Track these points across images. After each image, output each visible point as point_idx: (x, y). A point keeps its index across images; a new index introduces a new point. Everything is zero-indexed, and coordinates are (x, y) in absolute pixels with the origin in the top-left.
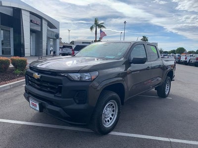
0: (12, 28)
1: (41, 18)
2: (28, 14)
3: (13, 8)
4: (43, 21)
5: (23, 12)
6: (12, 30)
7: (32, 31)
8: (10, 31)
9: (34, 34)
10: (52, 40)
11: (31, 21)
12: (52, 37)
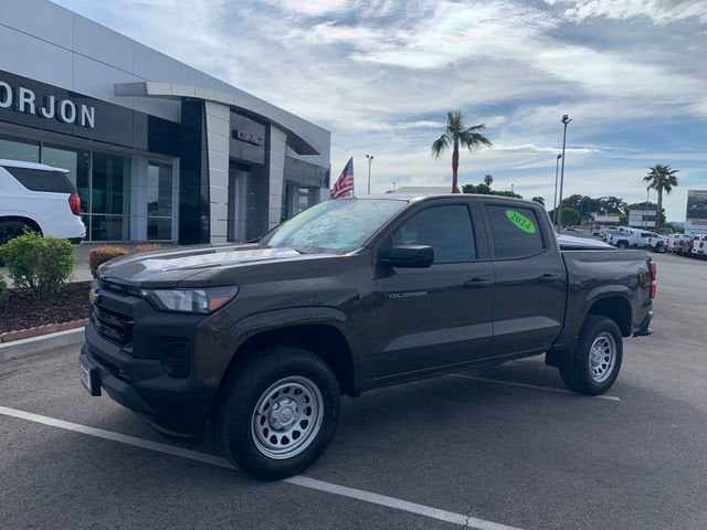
0: (178, 159)
1: (266, 123)
2: (226, 114)
3: (183, 98)
4: (273, 131)
5: (209, 109)
6: (176, 163)
7: (236, 165)
8: (171, 167)
9: (245, 173)
10: (306, 191)
11: (234, 135)
12: (307, 183)
